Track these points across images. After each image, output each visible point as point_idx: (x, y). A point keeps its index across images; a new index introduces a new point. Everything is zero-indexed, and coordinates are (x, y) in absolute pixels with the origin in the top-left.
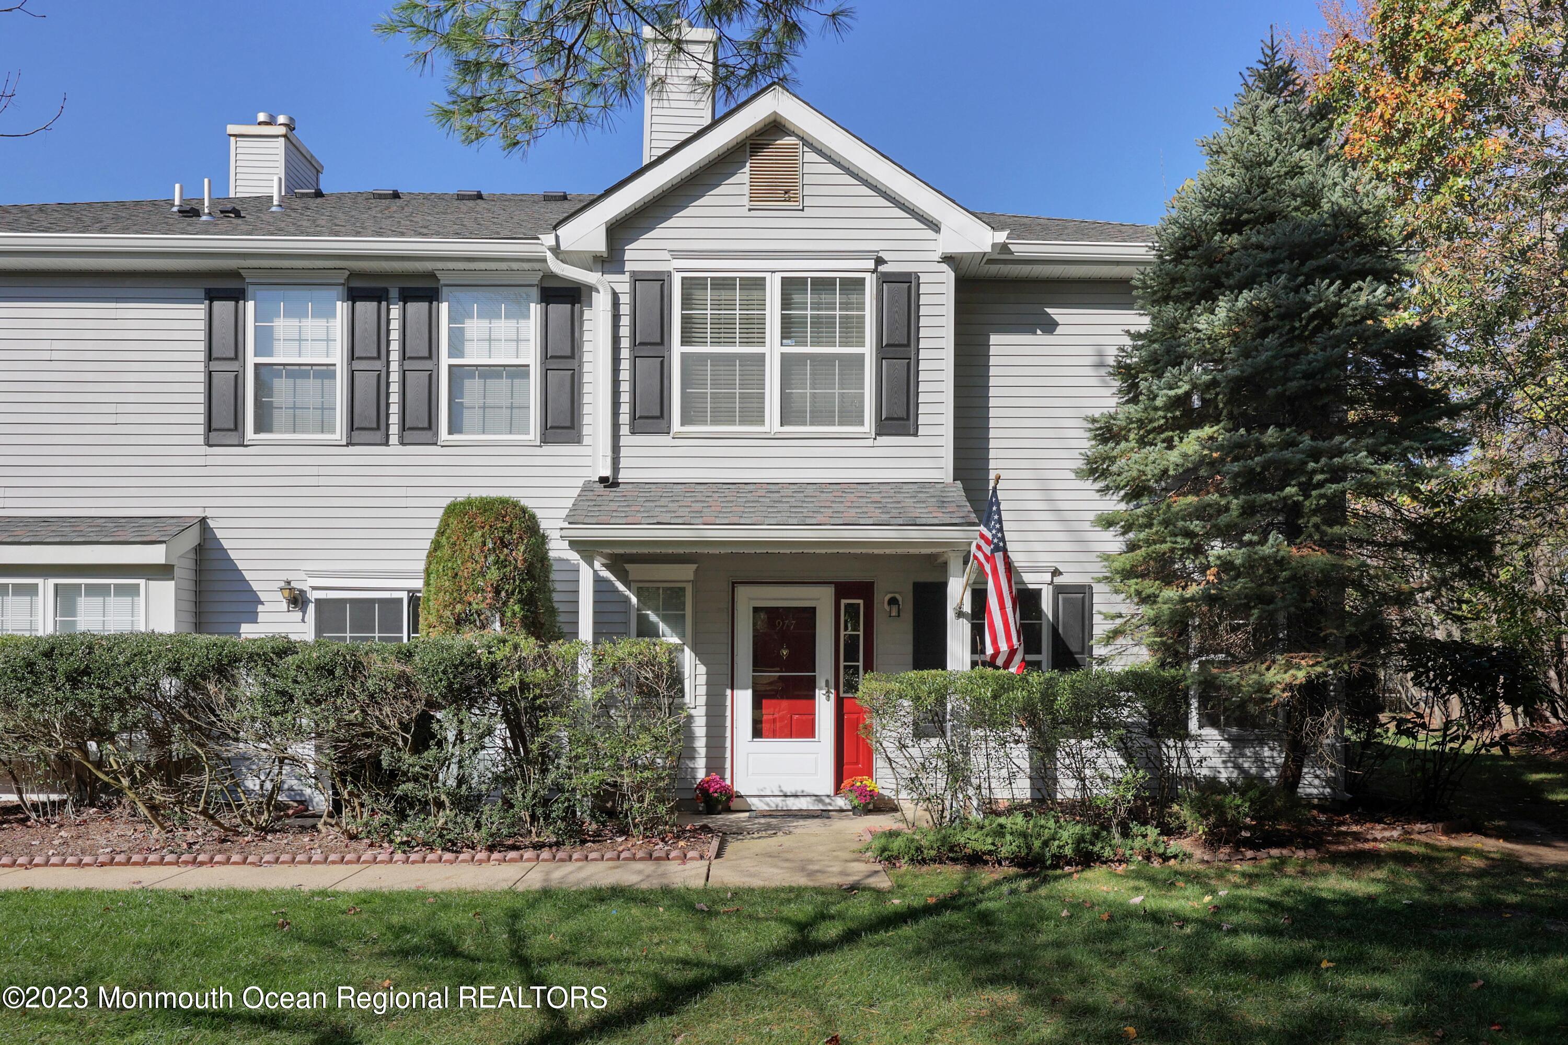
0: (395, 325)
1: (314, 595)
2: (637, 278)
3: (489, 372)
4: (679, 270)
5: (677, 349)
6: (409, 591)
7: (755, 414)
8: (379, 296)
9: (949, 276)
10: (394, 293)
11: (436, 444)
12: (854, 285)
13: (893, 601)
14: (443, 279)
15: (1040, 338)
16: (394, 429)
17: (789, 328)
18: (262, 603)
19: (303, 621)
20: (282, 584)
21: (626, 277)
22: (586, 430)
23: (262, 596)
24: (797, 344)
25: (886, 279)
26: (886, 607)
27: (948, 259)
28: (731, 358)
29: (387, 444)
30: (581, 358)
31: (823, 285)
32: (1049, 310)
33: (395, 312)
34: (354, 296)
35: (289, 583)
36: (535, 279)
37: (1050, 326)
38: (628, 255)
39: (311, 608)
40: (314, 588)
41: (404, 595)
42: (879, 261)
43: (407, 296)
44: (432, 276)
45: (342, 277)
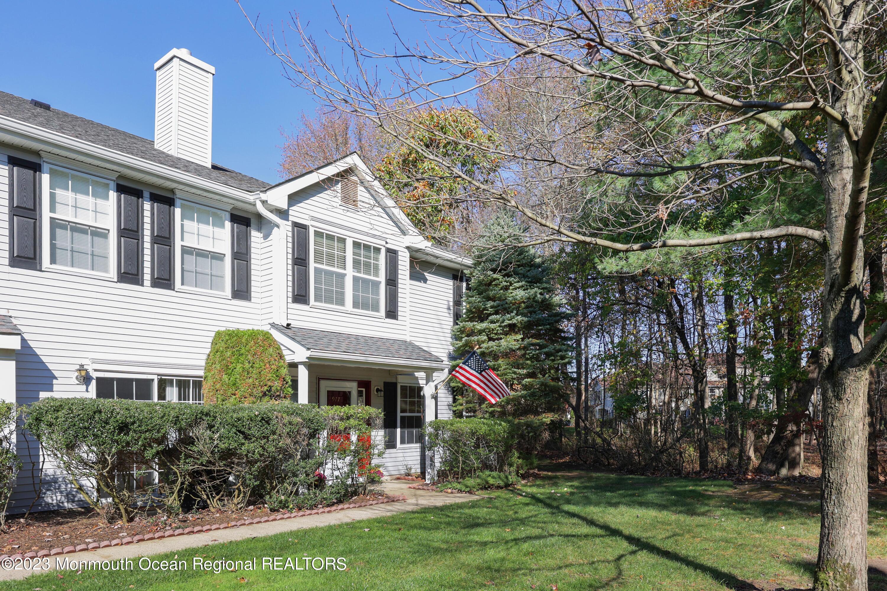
0: (147, 213)
1: (95, 375)
2: (296, 225)
3: (201, 254)
4: (313, 226)
5: (312, 265)
6: (158, 375)
7: (341, 301)
8: (138, 194)
9: (407, 255)
10: (146, 194)
11: (174, 290)
12: (377, 250)
13: (378, 390)
14: (178, 194)
15: (422, 284)
16: (147, 277)
17: (356, 264)
18: (56, 378)
19: (87, 391)
20: (78, 367)
21: (290, 223)
22: (253, 294)
23: (56, 374)
24: (358, 272)
25: (388, 250)
26: (376, 393)
27: (408, 248)
28: (331, 273)
29: (142, 285)
30: (250, 256)
31: (367, 247)
32: (425, 274)
33: (147, 206)
34: (121, 189)
35: (82, 366)
36: (229, 208)
37: (425, 280)
38: (291, 212)
39: (94, 383)
40: (96, 370)
41: (155, 377)
42: (387, 243)
43: (155, 198)
44: (172, 191)
45: (114, 176)
